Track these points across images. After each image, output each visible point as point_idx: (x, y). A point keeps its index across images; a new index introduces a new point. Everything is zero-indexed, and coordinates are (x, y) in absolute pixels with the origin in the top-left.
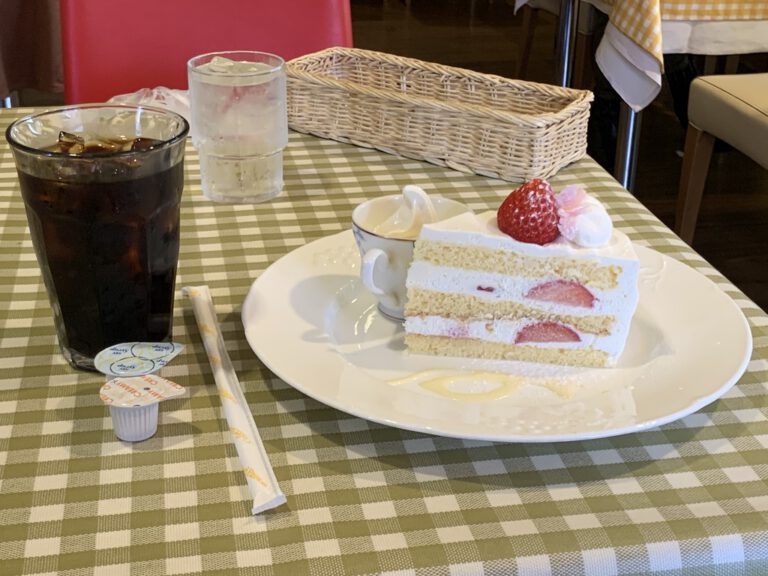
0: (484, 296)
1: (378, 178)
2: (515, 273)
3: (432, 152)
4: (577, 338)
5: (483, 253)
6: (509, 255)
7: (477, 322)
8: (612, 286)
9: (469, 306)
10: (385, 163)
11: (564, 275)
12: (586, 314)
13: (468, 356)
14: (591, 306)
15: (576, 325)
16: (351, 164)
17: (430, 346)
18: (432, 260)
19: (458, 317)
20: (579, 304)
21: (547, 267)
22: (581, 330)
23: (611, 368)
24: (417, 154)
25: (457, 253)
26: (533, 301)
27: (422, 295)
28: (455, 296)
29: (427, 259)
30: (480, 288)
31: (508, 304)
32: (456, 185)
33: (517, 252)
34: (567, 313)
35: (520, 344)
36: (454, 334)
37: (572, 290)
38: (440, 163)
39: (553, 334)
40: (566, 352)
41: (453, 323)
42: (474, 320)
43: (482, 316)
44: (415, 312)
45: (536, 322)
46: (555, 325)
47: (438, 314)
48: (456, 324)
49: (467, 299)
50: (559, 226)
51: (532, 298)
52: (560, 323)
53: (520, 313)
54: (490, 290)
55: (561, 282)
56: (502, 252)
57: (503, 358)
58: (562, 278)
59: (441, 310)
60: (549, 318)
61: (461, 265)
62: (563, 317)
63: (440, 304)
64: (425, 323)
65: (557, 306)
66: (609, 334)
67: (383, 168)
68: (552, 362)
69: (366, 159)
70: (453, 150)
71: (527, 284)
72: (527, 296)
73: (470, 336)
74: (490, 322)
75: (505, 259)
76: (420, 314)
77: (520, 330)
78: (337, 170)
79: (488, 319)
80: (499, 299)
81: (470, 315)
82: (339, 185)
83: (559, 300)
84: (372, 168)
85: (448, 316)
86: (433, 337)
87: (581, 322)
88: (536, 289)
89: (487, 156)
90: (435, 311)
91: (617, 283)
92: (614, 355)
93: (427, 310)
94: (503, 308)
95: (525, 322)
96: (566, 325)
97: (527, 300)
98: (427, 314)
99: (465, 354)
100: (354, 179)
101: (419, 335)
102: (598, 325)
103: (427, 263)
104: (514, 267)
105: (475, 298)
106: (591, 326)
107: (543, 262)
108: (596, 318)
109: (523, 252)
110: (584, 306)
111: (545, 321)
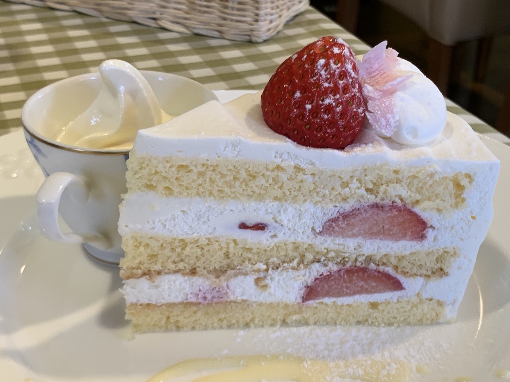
0: (250, 237)
1: (79, 45)
2: (301, 198)
3: (141, 11)
4: (397, 285)
5: (247, 171)
6: (291, 171)
7: (240, 278)
8: (456, 205)
9: (227, 255)
10: (87, 26)
11: (380, 195)
12: (413, 250)
13: (229, 327)
14: (422, 237)
15: (396, 268)
16: (46, 31)
17: (168, 318)
18: (160, 188)
19: (209, 272)
20: (404, 236)
21: (355, 184)
22: (405, 273)
23: (448, 323)
24: (124, 14)
25: (201, 174)
26: (329, 240)
27: (148, 245)
28: (203, 241)
29: (150, 187)
30: (243, 226)
31: (291, 246)
32: (172, 48)
33: (303, 166)
34: (383, 251)
35: (311, 302)
36: (205, 298)
37: (393, 218)
38: (152, 23)
39: (363, 283)
40: (380, 308)
41: (201, 283)
42: (236, 275)
43: (248, 266)
44: (140, 272)
45: (335, 268)
46: (364, 270)
47: (176, 272)
48: (207, 283)
49: (224, 245)
50: (368, 115)
51: (330, 235)
52: (372, 266)
53: (310, 257)
54: (260, 227)
55: (376, 206)
56: (278, 167)
57: (284, 323)
58: (378, 200)
59: (181, 265)
60: (356, 260)
61: (211, 194)
62: (378, 258)
63: (179, 255)
64: (157, 287)
65: (369, 242)
66: (446, 274)
67: (85, 32)
68: (359, 323)
69: (66, 23)
70: (164, 7)
71: (320, 215)
72: (320, 233)
73: (232, 298)
74: (262, 275)
75: (284, 177)
76: (147, 274)
77: (310, 281)
78: (29, 38)
79: (259, 271)
80: (276, 240)
81: (230, 267)
82: (32, 57)
83: (373, 234)
84: (72, 33)
85: (193, 272)
86: (171, 305)
87: (405, 263)
88: (335, 220)
89: (205, 12)
90: (173, 267)
91: (463, 200)
92: (453, 303)
93: (158, 267)
94: (282, 253)
95: (317, 270)
96: (381, 268)
97: (320, 239)
98: (159, 273)
99: (225, 323)
100: (49, 48)
101: (148, 305)
102: (431, 263)
103: (151, 194)
104: (299, 190)
105: (235, 241)
106: (420, 266)
107: (346, 178)
108: (428, 254)
109: (313, 164)
110: (412, 239)
111: (348, 265)
